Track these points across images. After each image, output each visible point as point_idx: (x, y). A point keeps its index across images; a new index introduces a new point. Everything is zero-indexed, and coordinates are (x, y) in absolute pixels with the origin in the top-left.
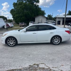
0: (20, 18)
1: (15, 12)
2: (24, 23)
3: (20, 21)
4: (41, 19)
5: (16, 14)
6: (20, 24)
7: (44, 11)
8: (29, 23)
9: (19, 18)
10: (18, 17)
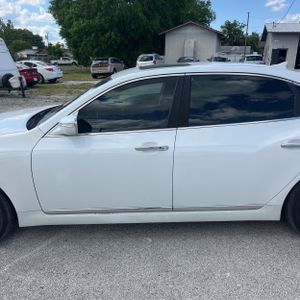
0: (97, 36)
1: (71, 10)
2: (114, 61)
3: (96, 50)
4: (192, 41)
5: (78, 17)
6: (96, 66)
7: (209, 3)
8: (138, 62)
9: (93, 35)
10: (88, 34)
